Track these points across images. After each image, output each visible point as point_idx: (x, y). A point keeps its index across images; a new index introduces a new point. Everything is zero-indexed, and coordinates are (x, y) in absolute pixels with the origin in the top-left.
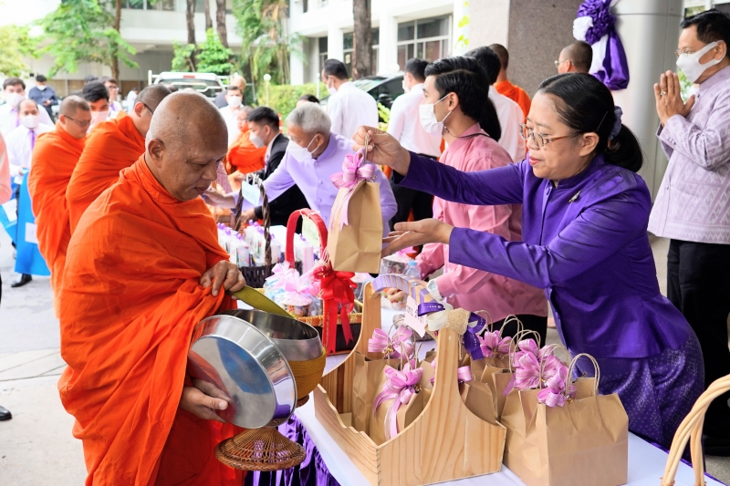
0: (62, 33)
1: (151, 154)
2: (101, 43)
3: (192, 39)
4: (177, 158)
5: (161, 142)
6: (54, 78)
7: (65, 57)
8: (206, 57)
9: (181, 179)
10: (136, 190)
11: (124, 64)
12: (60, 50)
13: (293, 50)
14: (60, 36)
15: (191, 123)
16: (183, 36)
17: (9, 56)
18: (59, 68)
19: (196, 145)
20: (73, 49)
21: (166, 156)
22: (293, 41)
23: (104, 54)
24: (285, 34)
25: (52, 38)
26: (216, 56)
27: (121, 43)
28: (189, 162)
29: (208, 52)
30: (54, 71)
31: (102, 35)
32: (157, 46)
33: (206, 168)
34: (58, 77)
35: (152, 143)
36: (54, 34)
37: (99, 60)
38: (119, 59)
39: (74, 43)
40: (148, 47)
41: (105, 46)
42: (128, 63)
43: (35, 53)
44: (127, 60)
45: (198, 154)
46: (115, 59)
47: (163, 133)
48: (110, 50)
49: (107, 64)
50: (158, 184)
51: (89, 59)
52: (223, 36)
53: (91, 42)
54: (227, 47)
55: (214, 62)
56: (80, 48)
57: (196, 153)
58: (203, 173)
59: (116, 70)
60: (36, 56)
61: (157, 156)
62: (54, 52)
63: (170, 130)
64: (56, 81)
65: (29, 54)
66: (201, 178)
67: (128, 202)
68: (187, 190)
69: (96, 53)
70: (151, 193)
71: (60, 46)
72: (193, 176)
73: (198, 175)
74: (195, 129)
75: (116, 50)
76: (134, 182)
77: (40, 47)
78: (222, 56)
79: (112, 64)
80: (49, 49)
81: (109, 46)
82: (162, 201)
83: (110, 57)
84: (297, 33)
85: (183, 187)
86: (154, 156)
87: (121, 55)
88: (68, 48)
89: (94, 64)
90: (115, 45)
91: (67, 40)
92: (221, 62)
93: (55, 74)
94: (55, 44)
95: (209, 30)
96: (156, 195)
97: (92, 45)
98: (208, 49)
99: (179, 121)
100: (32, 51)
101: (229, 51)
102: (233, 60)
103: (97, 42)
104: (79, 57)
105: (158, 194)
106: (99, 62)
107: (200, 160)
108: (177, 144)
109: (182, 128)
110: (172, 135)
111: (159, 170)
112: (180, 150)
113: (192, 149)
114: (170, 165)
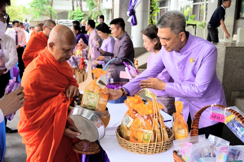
0: (36, 7)
2: (47, 10)
3: (73, 10)
5: (53, 43)
7: (36, 14)
8: (76, 15)
9: (60, 55)
11: (53, 17)
15: (63, 36)
16: (71, 9)
18: (34, 17)
19: (65, 43)
20: (39, 12)
21: (55, 48)
22: (104, 10)
23: (48, 13)
24: (101, 8)
25: (33, 9)
26: (79, 15)
27: (53, 10)
28: (63, 49)
29: (77, 14)
30: (33, 18)
31: (47, 8)
32: (64, 11)
33: (69, 51)
35: (50, 43)
36: (33, 8)
37: (46, 15)
38: (52, 15)
39: (39, 10)
40: (61, 11)
42: (55, 16)
43: (27, 13)
44: (55, 15)
45: (66, 47)
46: (51, 15)
47: (54, 40)
48: (49, 12)
49: (49, 16)
51: (43, 15)
52: (82, 9)
53: (44, 10)
54: (82, 12)
56: (41, 12)
58: (68, 53)
60: (28, 14)
66: (67, 55)
67: (42, 63)
68: (63, 59)
69: (45, 13)
71: (35, 11)
74: (65, 38)
75: (51, 13)
77: (29, 11)
78: (81, 15)
80: (32, 12)
81: (49, 11)
83: (49, 14)
85: (61, 58)
86: (51, 48)
88: (37, 12)
89: (45, 17)
90: (51, 11)
91: (37, 9)
92: (81, 16)
95: (78, 7)
96: (52, 61)
97: (44, 11)
99: (59, 35)
101: (83, 14)
102: (85, 16)
103: (46, 10)
104: (40, 14)
106: (46, 16)
108: (59, 43)
109: (60, 38)
110: (57, 41)
111: (52, 52)
112: (60, 45)
113: (64, 45)
114: (56, 51)
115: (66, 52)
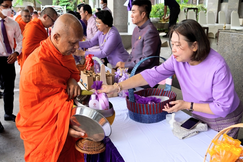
1: (54, 39)
4: (65, 41)
5: (59, 35)
6: (16, 7)
9: (66, 48)
10: (47, 52)
11: (37, 2)
15: (70, 27)
19: (72, 36)
28: (69, 42)
30: (16, 4)
33: (75, 44)
34: (17, 6)
35: (55, 35)
42: (38, 2)
45: (73, 39)
47: (60, 31)
57: (72, 39)
58: (74, 46)
59: (35, 4)
61: (57, 40)
63: (62, 30)
64: (16, 8)
66: (73, 48)
67: (45, 56)
68: (68, 52)
72: (70, 48)
73: (72, 47)
74: (72, 30)
76: (47, 48)
79: (33, 2)
85: (66, 51)
86: (56, 40)
92: (66, 2)
93: (16, 6)
96: (55, 53)
99: (66, 27)
102: (71, 1)
104: (23, 0)
107: (74, 42)
108: (65, 35)
109: (67, 29)
110: (63, 32)
111: (57, 44)
112: (66, 37)
113: (71, 37)
114: (62, 43)
115: (72, 45)
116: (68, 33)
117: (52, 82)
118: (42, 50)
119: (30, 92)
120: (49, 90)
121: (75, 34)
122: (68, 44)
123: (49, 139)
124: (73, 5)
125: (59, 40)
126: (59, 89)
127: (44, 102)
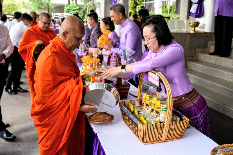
1: (63, 36)
3: (69, 4)
4: (72, 37)
5: (67, 32)
7: (35, 8)
8: (72, 9)
9: (73, 43)
10: (57, 47)
12: (34, 6)
13: (97, 7)
14: (33, 2)
15: (76, 26)
16: (67, 3)
17: (20, 8)
19: (78, 32)
20: (37, 6)
21: (68, 36)
23: (45, 7)
25: (31, 3)
26: (74, 9)
27: (50, 5)
28: (76, 38)
29: (72, 8)
31: (45, 2)
32: (61, 5)
35: (64, 32)
37: (44, 9)
38: (50, 9)
39: (38, 4)
40: (58, 5)
41: (46, 5)
44: (52, 9)
45: (79, 35)
46: (48, 9)
47: (67, 29)
48: (47, 6)
49: (46, 10)
50: (64, 45)
51: (42, 9)
52: (76, 3)
53: (42, 4)
55: (74, 10)
56: (39, 6)
60: (27, 8)
61: (65, 37)
62: (32, 7)
63: (70, 28)
65: (25, 8)
68: (74, 47)
69: (43, 7)
70: (62, 48)
71: (33, 5)
72: (76, 42)
74: (78, 27)
77: (28, 5)
78: (76, 9)
79: (48, 10)
80: (31, 6)
82: (65, 50)
83: (47, 8)
84: (98, 2)
86: (64, 36)
87: (50, 8)
88: (35, 6)
90: (48, 5)
91: (35, 3)
94: (32, 4)
95: (73, 1)
96: (63, 48)
98: (72, 7)
99: (73, 25)
100: (26, 7)
101: (78, 7)
102: (80, 10)
103: (44, 4)
104: (39, 8)
105: (64, 48)
107: (79, 37)
108: (72, 32)
109: (74, 27)
110: (71, 30)
111: (65, 40)
112: (73, 34)
113: (77, 34)
114: (69, 39)
115: (77, 41)
116: (74, 30)
117: (63, 70)
118: (53, 46)
119: (47, 80)
120: (61, 78)
121: (80, 30)
122: (75, 40)
123: (62, 119)
124: (82, 13)
125: (67, 37)
126: (69, 77)
127: (58, 87)
